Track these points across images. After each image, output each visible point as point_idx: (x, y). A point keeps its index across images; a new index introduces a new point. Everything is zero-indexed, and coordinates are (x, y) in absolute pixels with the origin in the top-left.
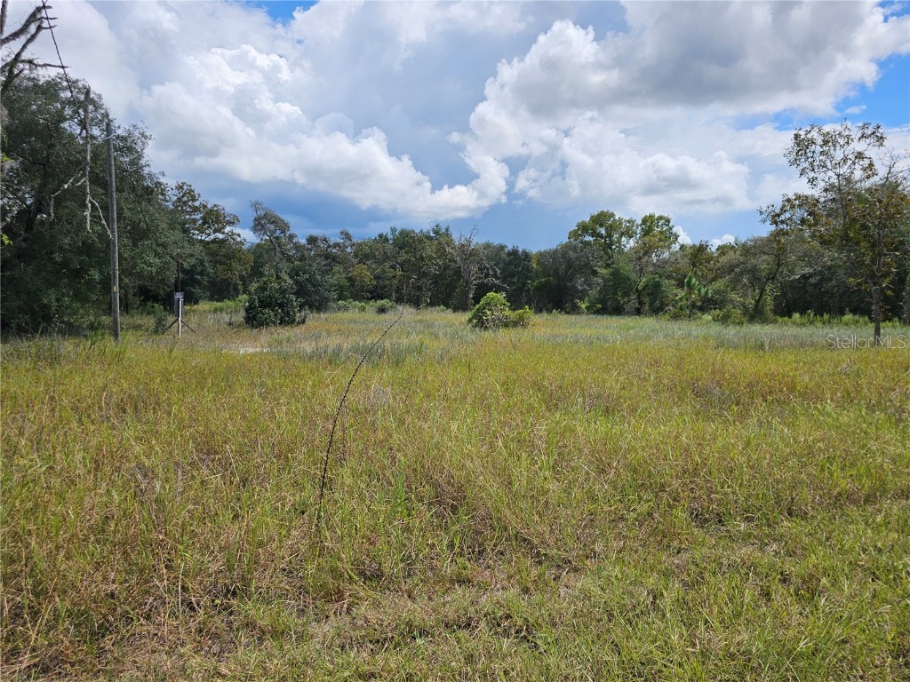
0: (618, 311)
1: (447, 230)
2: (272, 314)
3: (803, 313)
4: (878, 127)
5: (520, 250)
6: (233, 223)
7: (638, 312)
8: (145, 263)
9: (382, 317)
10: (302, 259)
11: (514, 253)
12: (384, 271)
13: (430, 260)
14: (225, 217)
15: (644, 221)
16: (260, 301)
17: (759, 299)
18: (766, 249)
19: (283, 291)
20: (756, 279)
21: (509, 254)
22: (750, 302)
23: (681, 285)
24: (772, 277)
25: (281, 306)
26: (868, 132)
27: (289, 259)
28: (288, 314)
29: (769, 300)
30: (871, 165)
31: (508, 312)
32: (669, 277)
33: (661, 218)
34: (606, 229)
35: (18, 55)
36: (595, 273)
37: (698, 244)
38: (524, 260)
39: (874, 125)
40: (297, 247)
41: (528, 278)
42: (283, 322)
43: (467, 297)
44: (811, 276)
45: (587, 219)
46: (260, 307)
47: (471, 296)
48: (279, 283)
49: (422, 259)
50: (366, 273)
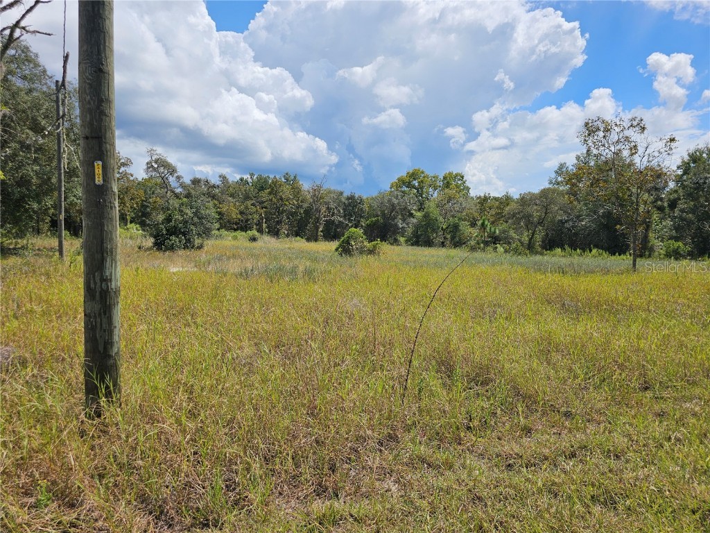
0: (429, 243)
1: (295, 177)
2: (178, 240)
3: (563, 249)
4: (642, 120)
5: (357, 196)
6: (127, 165)
7: (443, 245)
8: (75, 196)
9: (254, 244)
10: (188, 196)
11: (351, 198)
12: (247, 208)
13: (287, 200)
14: (120, 160)
15: (445, 178)
16: (167, 230)
17: (531, 238)
18: (538, 202)
19: (185, 222)
20: (530, 224)
21: (348, 198)
22: (526, 239)
23: (473, 225)
24: (540, 223)
25: (184, 234)
26: (635, 123)
27: (177, 196)
28: (189, 240)
29: (538, 238)
30: (635, 146)
31: (366, 243)
32: (465, 220)
33: (457, 175)
34: (419, 182)
35: (18, 22)
36: (411, 215)
37: (482, 195)
38: (360, 203)
39: (639, 119)
40: (182, 185)
41: (361, 217)
42: (186, 247)
43: (317, 230)
44: (566, 221)
45: (404, 174)
46: (167, 234)
47: (321, 229)
48: (182, 216)
49: (281, 199)
50: (232, 209)
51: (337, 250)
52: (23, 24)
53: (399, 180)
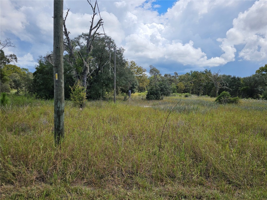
2: (153, 96)
5: (236, 77)
6: (145, 71)
9: (186, 98)
10: (163, 81)
11: (234, 78)
12: (188, 84)
13: (203, 81)
14: (143, 70)
19: (157, 90)
21: (232, 78)
25: (156, 94)
27: (159, 81)
28: (158, 96)
31: (230, 98)
35: (95, 32)
38: (238, 80)
40: (161, 77)
41: (239, 86)
42: (156, 99)
43: (216, 92)
45: (264, 66)
46: (150, 94)
47: (217, 92)
48: (156, 88)
49: (200, 80)
50: (182, 85)
51: (216, 100)
52: (97, 32)
53: (260, 68)
